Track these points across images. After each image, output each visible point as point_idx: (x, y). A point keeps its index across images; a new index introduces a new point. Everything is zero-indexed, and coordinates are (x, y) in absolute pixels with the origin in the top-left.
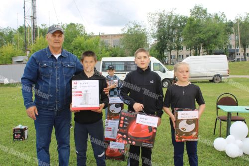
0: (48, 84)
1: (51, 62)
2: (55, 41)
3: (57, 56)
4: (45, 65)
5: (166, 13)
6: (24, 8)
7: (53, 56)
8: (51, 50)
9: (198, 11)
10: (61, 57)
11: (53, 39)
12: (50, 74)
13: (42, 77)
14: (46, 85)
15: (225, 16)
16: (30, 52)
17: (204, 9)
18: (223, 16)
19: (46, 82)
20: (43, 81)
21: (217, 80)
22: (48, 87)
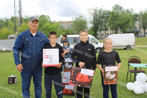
1: (31, 38)
2: (33, 26)
3: (34, 35)
4: (27, 40)
5: (98, 9)
6: (15, 6)
7: (32, 35)
8: (31, 31)
9: (117, 7)
10: (36, 35)
12: (30, 45)
13: (25, 47)
14: (28, 52)
15: (133, 11)
16: (18, 32)
17: (121, 6)
18: (131, 11)
20: (26, 49)
21: (128, 48)
22: (29, 53)
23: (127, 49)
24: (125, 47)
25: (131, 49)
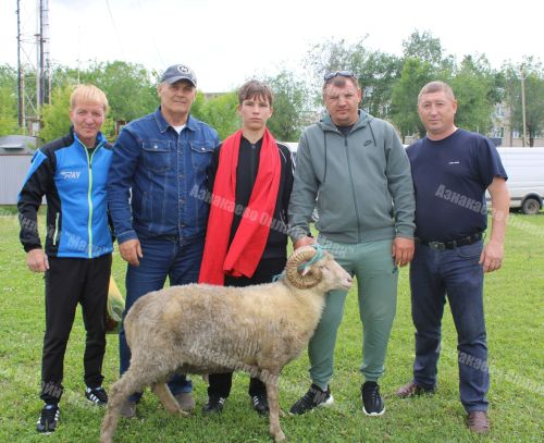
0: (162, 188)
2: (176, 99)
3: (179, 129)
4: (156, 147)
5: (346, 47)
6: (18, 12)
7: (171, 130)
8: (167, 117)
10: (186, 130)
11: (171, 93)
12: (166, 167)
13: (149, 174)
19: (156, 184)
20: (151, 180)
21: (529, 208)
22: (163, 195)
23: (526, 209)
24: (518, 204)
25: (539, 213)
